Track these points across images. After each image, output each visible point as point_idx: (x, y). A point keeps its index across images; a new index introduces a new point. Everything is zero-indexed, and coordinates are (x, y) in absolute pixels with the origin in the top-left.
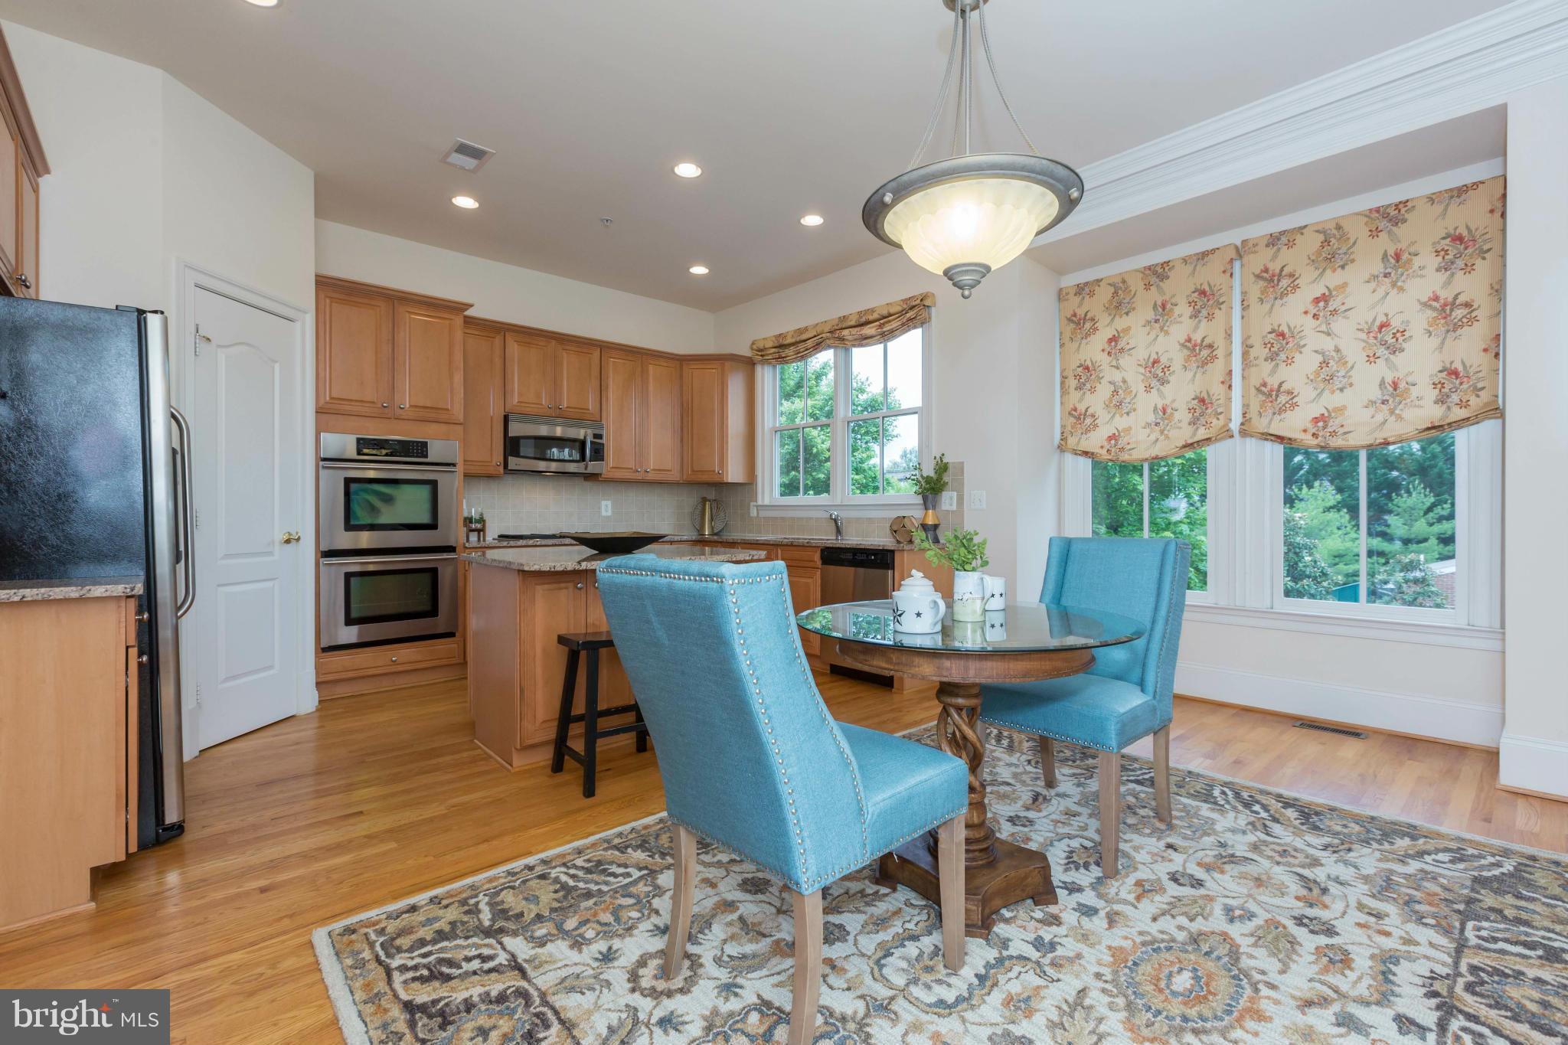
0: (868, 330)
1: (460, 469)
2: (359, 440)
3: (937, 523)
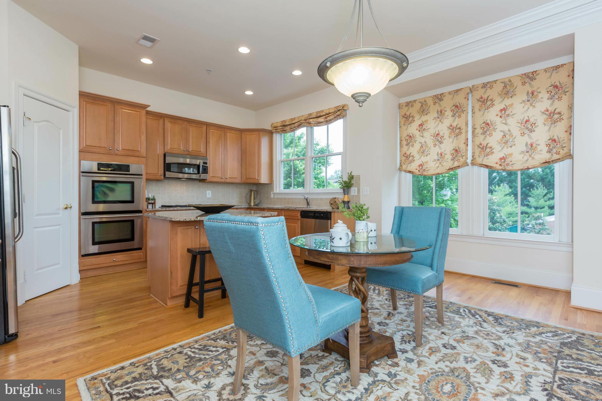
0: (321, 120)
1: (144, 177)
2: (98, 164)
3: (349, 200)
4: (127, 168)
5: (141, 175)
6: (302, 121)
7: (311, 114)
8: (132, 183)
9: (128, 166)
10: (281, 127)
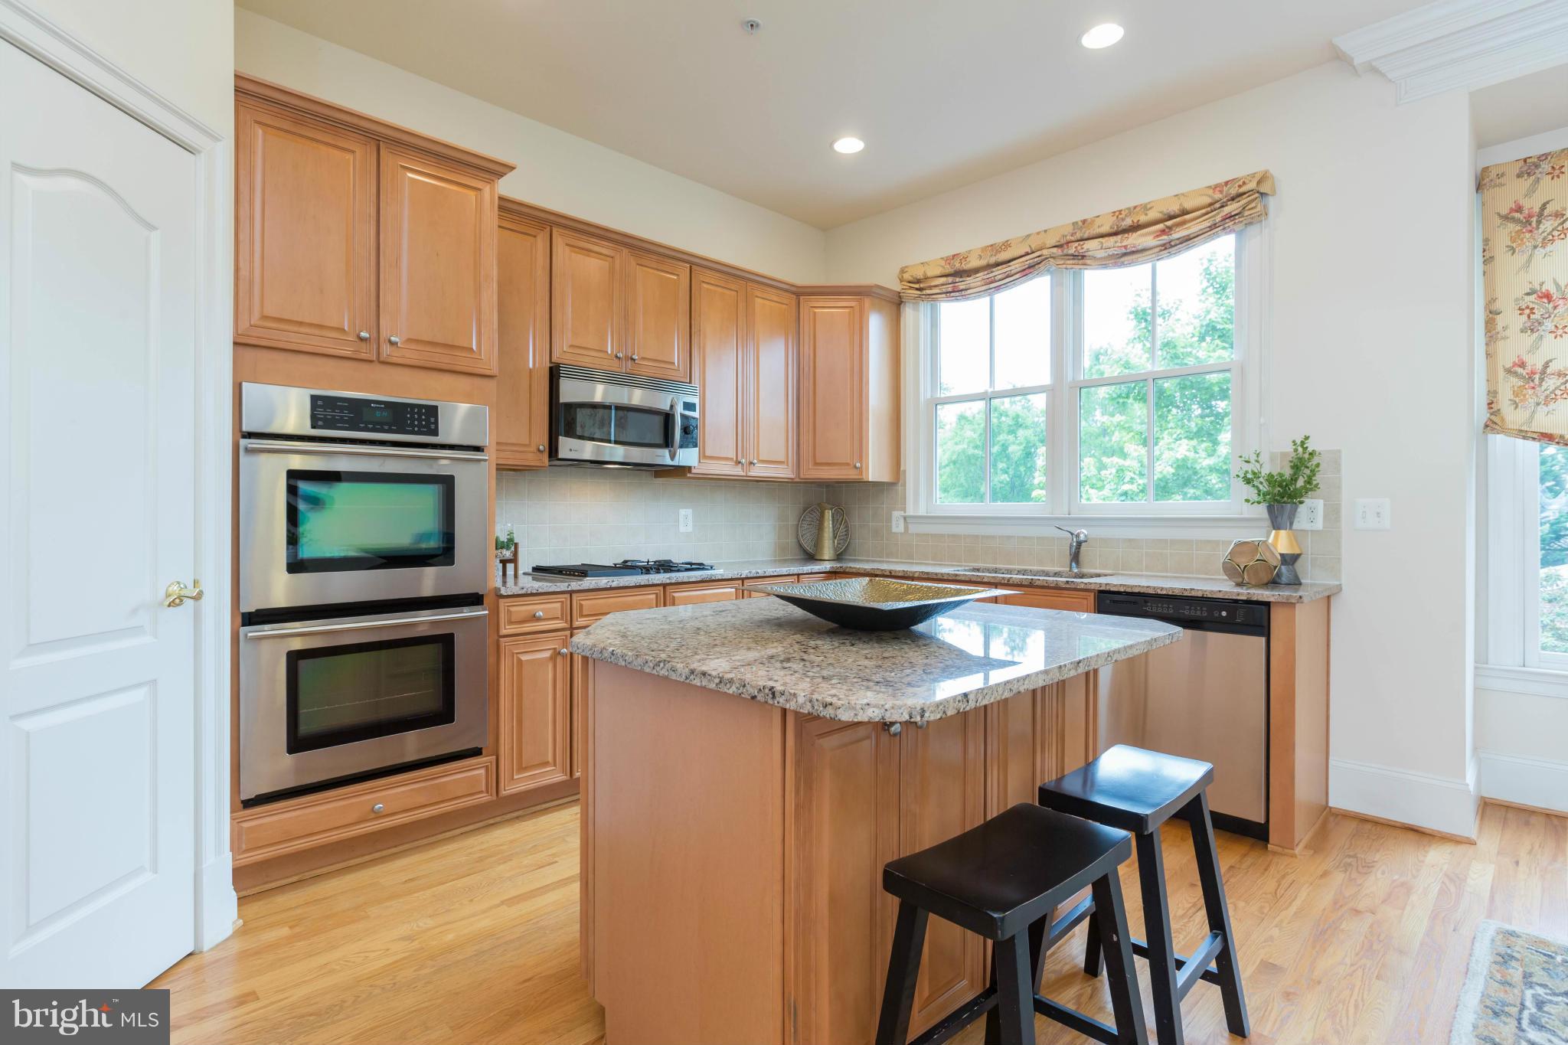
0: (1135, 240)
1: (489, 456)
2: (314, 400)
3: (1298, 551)
4: (429, 423)
5: (478, 449)
6: (1045, 252)
7: (1084, 222)
8: (447, 484)
9: (433, 411)
10: (943, 280)
